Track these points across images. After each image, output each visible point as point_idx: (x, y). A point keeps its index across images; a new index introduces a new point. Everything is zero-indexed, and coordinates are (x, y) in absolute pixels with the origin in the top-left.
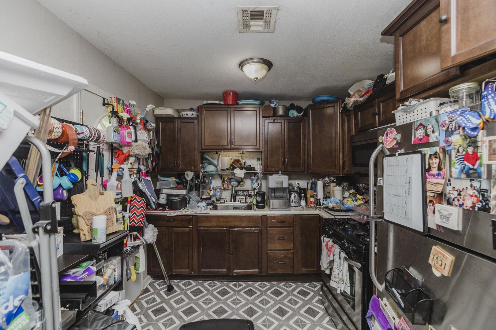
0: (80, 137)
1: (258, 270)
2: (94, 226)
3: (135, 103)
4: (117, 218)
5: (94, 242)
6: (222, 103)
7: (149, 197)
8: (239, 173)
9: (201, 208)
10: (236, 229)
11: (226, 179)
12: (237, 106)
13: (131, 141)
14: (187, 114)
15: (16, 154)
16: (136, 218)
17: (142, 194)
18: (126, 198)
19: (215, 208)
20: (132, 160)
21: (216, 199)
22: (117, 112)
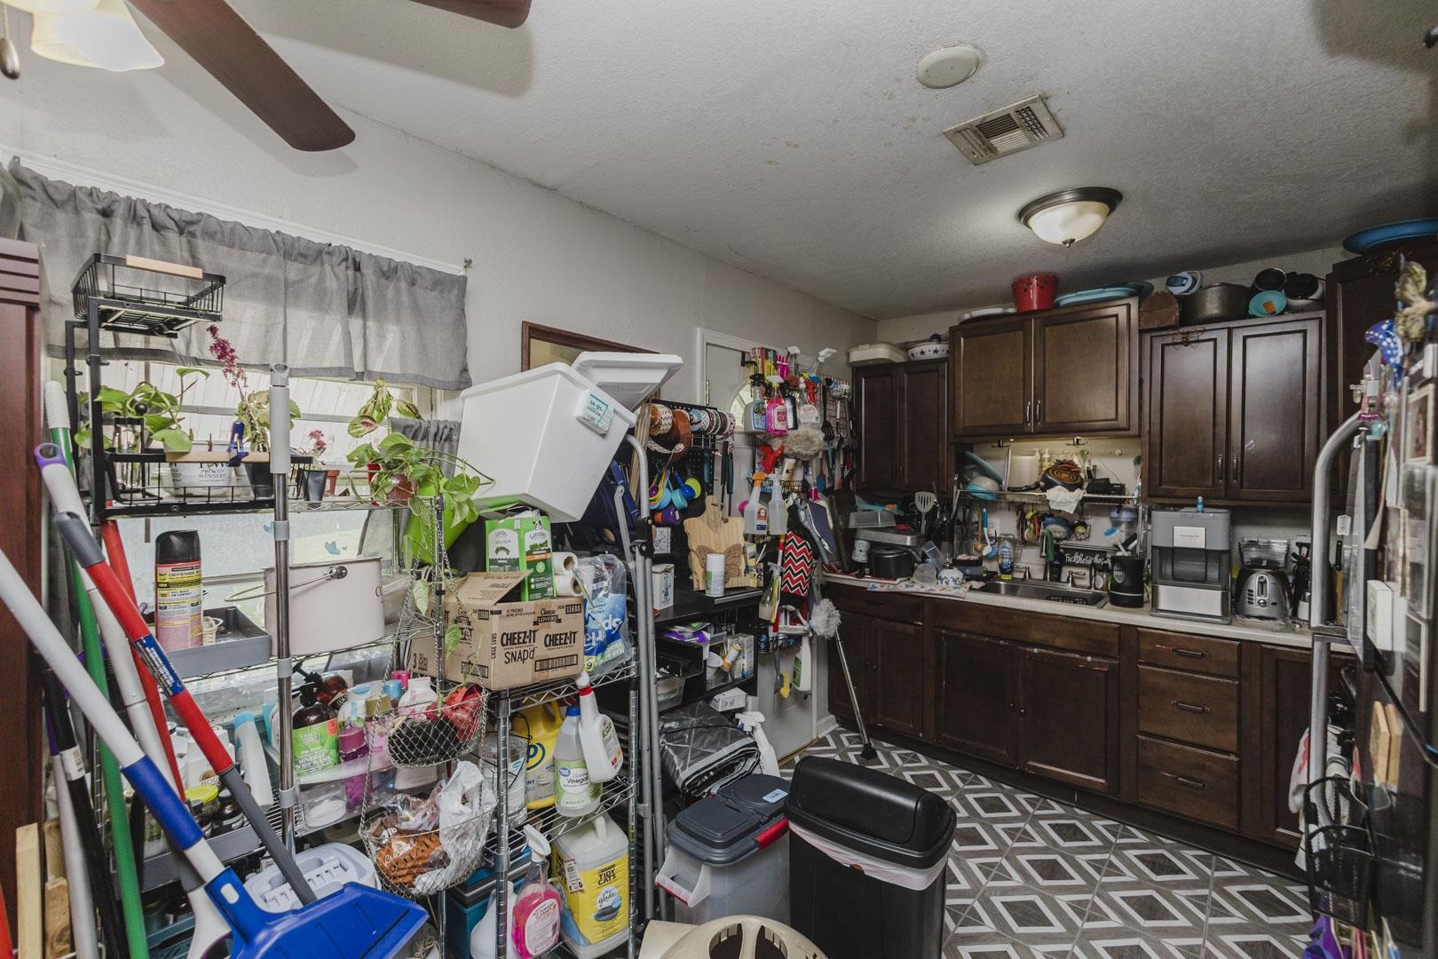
0: (696, 428)
1: (1102, 781)
2: (709, 570)
3: (798, 351)
4: (747, 566)
5: (708, 594)
6: (1011, 310)
7: (817, 540)
8: (1063, 499)
9: (947, 583)
10: (1036, 650)
11: (1029, 516)
12: (1055, 312)
13: (784, 428)
14: (922, 353)
15: (618, 457)
16: (791, 579)
17: (804, 534)
18: (777, 538)
19: (991, 588)
20: (789, 463)
21: (1001, 567)
22: (762, 376)
